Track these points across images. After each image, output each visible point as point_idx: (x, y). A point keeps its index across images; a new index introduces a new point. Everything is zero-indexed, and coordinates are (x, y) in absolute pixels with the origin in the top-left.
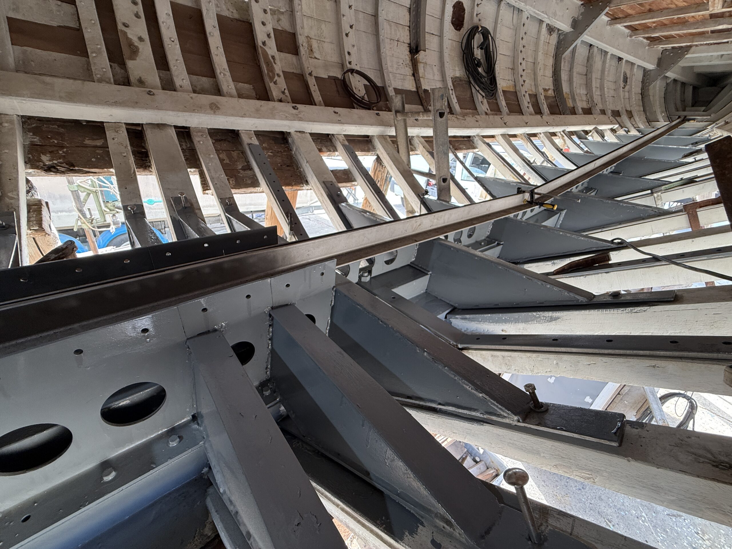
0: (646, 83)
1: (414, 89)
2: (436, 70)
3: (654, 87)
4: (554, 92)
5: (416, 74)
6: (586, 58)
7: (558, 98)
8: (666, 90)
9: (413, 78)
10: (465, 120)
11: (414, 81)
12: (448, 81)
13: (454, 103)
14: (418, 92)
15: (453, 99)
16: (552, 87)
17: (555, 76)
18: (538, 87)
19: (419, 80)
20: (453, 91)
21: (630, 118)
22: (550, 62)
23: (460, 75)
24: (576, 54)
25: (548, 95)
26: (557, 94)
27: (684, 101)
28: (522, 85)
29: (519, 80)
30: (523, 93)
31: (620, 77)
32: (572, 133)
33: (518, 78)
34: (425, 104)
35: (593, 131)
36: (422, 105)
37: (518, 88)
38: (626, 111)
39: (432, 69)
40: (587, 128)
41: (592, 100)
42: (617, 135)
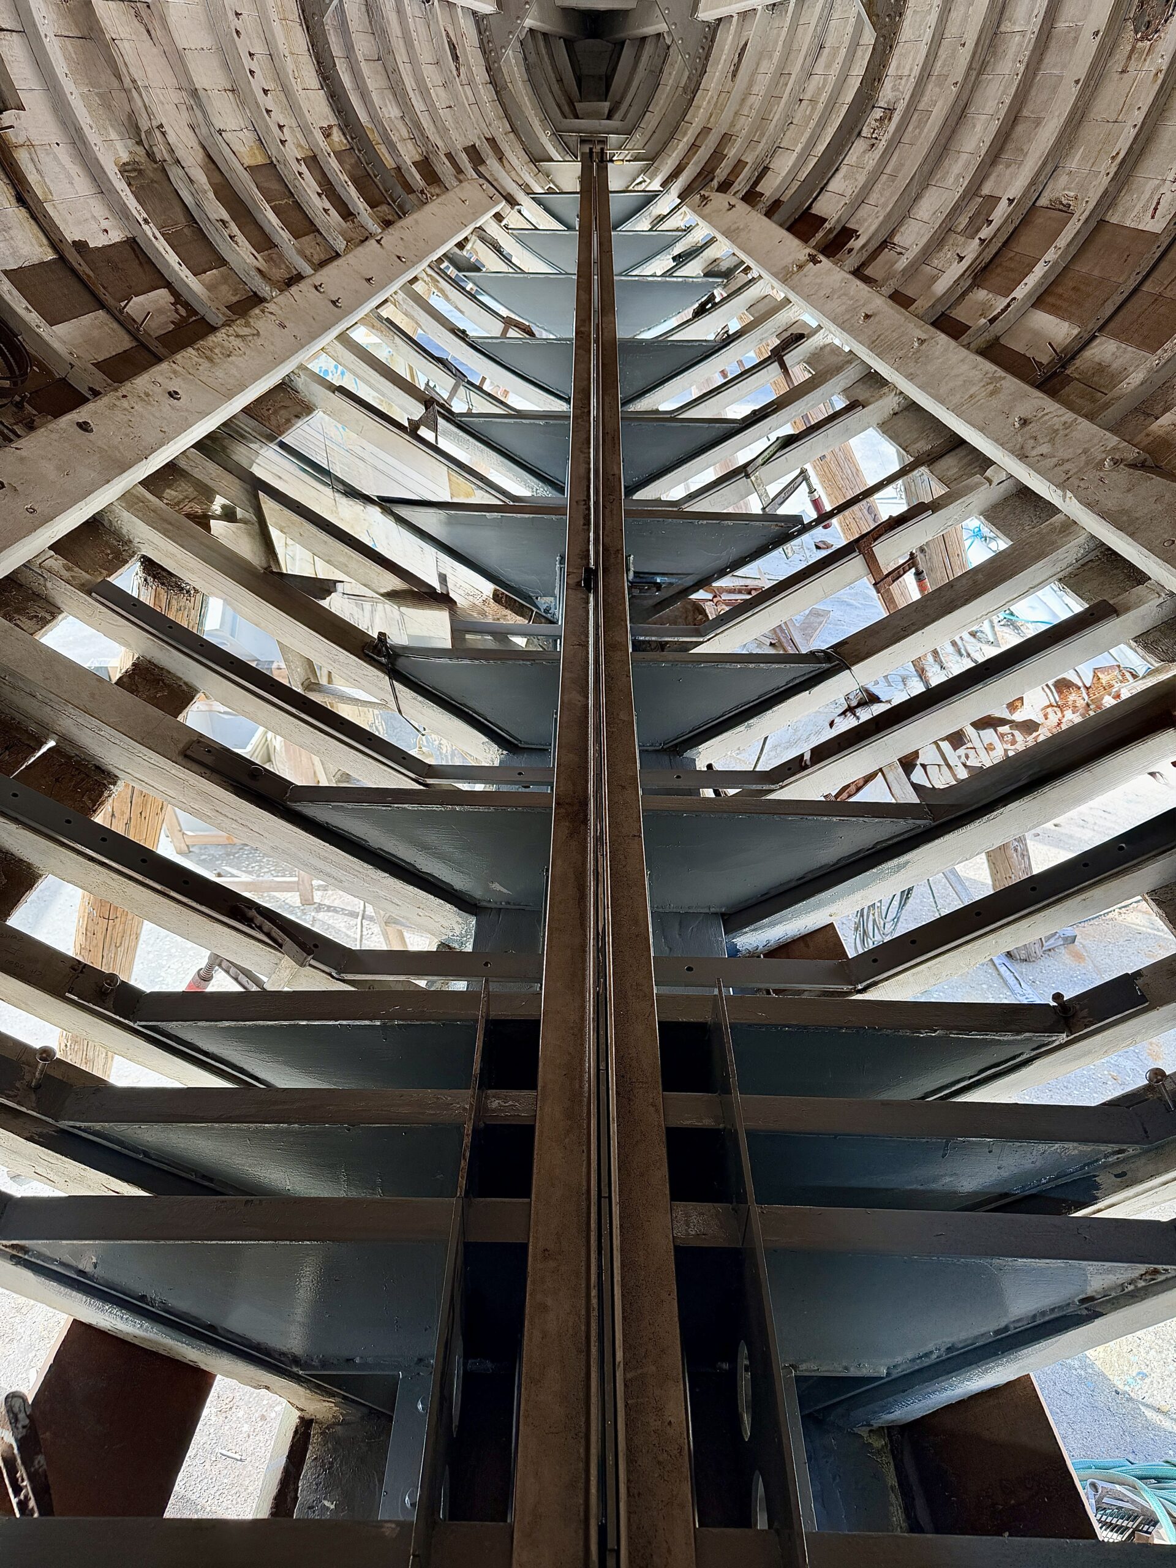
0: (490, 52)
1: (50, 256)
2: (63, 154)
4: (344, 134)
5: (26, 196)
6: (363, 8)
7: (359, 151)
9: (23, 210)
11: (32, 222)
12: (123, 194)
13: (177, 267)
14: (62, 258)
15: (166, 256)
16: (332, 120)
17: (327, 85)
18: (311, 132)
19: (46, 215)
20: (151, 225)
21: (500, 159)
22: (300, 40)
23: (131, 153)
25: (338, 148)
26: (352, 138)
28: (283, 142)
29: (267, 126)
30: (295, 167)
32: (440, 260)
33: (264, 119)
34: (109, 300)
36: (102, 305)
37: (273, 152)
38: (487, 139)
39: (56, 158)
40: (459, 236)
41: (423, 135)
42: (514, 232)
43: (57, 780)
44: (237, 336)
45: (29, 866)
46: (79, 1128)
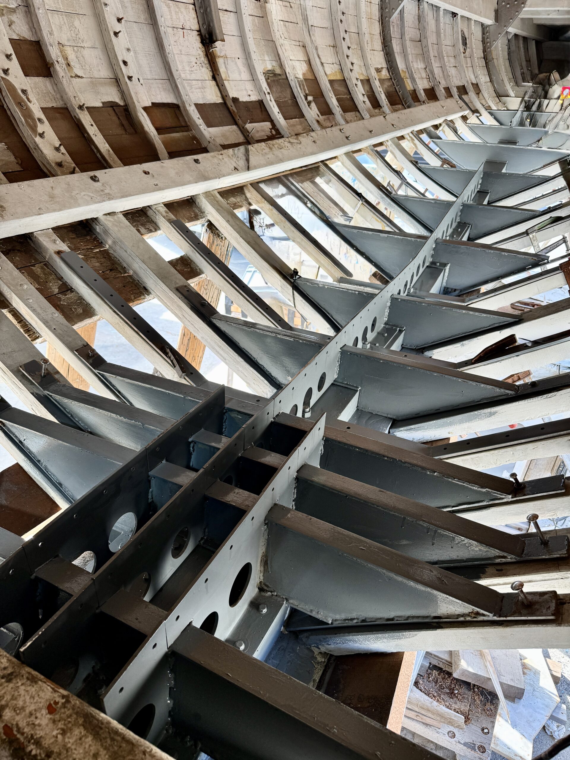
0: (487, 43)
1: (220, 101)
2: (240, 63)
3: (496, 47)
4: (389, 72)
5: (217, 76)
6: (417, 17)
7: (395, 80)
8: (509, 48)
9: (214, 82)
10: (300, 143)
11: (216, 87)
12: (261, 81)
13: (276, 114)
14: (225, 104)
15: (273, 109)
16: (384, 65)
17: (386, 49)
18: (369, 68)
19: (223, 85)
20: (271, 95)
21: (478, 94)
22: (377, 28)
23: (273, 66)
24: (405, 15)
25: (383, 77)
26: (392, 74)
27: (530, 61)
28: (351, 70)
29: (346, 63)
30: (355, 81)
31: (458, 39)
32: (421, 132)
33: (345, 60)
34: (240, 122)
35: (444, 125)
36: (236, 123)
37: (346, 75)
38: (472, 84)
39: (236, 63)
40: (437, 122)
41: (433, 77)
42: (469, 125)
43: (124, 286)
44: (289, 142)
45: (94, 310)
46: (51, 396)
